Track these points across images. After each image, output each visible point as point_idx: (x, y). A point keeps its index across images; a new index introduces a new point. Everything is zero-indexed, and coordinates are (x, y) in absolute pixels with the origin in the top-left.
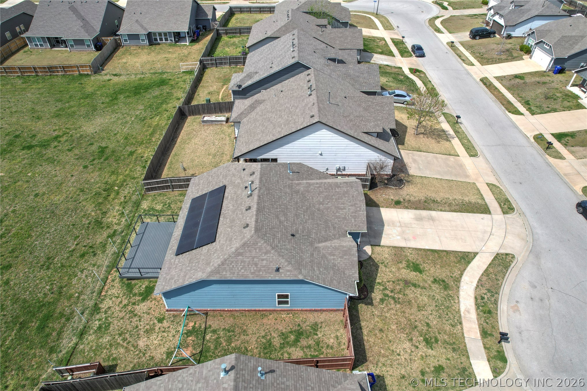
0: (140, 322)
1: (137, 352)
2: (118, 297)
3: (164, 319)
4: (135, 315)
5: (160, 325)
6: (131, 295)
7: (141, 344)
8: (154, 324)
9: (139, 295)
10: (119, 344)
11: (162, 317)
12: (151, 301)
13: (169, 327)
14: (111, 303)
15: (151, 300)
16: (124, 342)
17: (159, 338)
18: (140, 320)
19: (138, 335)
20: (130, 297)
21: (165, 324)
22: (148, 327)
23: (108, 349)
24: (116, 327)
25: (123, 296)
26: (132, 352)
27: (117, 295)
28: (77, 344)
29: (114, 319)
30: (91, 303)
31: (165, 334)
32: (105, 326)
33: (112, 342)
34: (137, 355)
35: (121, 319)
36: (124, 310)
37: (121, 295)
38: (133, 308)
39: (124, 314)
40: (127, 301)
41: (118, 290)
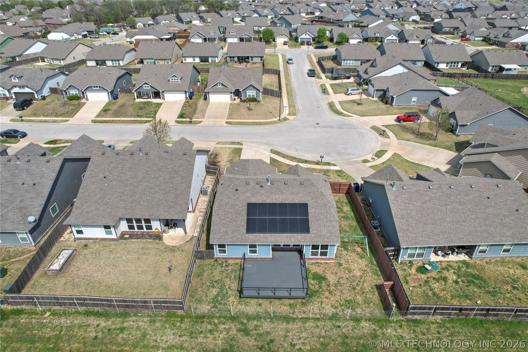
0: (343, 277)
1: (365, 275)
2: (322, 302)
3: (339, 263)
4: (338, 282)
5: (343, 264)
6: (321, 290)
7: (358, 274)
8: (344, 268)
9: (320, 283)
10: (361, 288)
11: (337, 264)
12: (326, 273)
13: (344, 259)
14: (327, 306)
15: (325, 274)
16: (360, 285)
17: (353, 264)
18: (342, 278)
19: (353, 277)
20: (322, 291)
21: (342, 262)
22: (346, 272)
23: (366, 295)
24: (349, 294)
25: (321, 298)
26: (365, 278)
27: (320, 304)
28: (366, 320)
29: (342, 299)
30: (329, 324)
31: (350, 261)
32: (348, 304)
33: (360, 293)
34: (366, 275)
35: (342, 292)
36: (335, 292)
37: (320, 300)
38: (332, 285)
39: (338, 291)
40: (326, 292)
41: (315, 304)
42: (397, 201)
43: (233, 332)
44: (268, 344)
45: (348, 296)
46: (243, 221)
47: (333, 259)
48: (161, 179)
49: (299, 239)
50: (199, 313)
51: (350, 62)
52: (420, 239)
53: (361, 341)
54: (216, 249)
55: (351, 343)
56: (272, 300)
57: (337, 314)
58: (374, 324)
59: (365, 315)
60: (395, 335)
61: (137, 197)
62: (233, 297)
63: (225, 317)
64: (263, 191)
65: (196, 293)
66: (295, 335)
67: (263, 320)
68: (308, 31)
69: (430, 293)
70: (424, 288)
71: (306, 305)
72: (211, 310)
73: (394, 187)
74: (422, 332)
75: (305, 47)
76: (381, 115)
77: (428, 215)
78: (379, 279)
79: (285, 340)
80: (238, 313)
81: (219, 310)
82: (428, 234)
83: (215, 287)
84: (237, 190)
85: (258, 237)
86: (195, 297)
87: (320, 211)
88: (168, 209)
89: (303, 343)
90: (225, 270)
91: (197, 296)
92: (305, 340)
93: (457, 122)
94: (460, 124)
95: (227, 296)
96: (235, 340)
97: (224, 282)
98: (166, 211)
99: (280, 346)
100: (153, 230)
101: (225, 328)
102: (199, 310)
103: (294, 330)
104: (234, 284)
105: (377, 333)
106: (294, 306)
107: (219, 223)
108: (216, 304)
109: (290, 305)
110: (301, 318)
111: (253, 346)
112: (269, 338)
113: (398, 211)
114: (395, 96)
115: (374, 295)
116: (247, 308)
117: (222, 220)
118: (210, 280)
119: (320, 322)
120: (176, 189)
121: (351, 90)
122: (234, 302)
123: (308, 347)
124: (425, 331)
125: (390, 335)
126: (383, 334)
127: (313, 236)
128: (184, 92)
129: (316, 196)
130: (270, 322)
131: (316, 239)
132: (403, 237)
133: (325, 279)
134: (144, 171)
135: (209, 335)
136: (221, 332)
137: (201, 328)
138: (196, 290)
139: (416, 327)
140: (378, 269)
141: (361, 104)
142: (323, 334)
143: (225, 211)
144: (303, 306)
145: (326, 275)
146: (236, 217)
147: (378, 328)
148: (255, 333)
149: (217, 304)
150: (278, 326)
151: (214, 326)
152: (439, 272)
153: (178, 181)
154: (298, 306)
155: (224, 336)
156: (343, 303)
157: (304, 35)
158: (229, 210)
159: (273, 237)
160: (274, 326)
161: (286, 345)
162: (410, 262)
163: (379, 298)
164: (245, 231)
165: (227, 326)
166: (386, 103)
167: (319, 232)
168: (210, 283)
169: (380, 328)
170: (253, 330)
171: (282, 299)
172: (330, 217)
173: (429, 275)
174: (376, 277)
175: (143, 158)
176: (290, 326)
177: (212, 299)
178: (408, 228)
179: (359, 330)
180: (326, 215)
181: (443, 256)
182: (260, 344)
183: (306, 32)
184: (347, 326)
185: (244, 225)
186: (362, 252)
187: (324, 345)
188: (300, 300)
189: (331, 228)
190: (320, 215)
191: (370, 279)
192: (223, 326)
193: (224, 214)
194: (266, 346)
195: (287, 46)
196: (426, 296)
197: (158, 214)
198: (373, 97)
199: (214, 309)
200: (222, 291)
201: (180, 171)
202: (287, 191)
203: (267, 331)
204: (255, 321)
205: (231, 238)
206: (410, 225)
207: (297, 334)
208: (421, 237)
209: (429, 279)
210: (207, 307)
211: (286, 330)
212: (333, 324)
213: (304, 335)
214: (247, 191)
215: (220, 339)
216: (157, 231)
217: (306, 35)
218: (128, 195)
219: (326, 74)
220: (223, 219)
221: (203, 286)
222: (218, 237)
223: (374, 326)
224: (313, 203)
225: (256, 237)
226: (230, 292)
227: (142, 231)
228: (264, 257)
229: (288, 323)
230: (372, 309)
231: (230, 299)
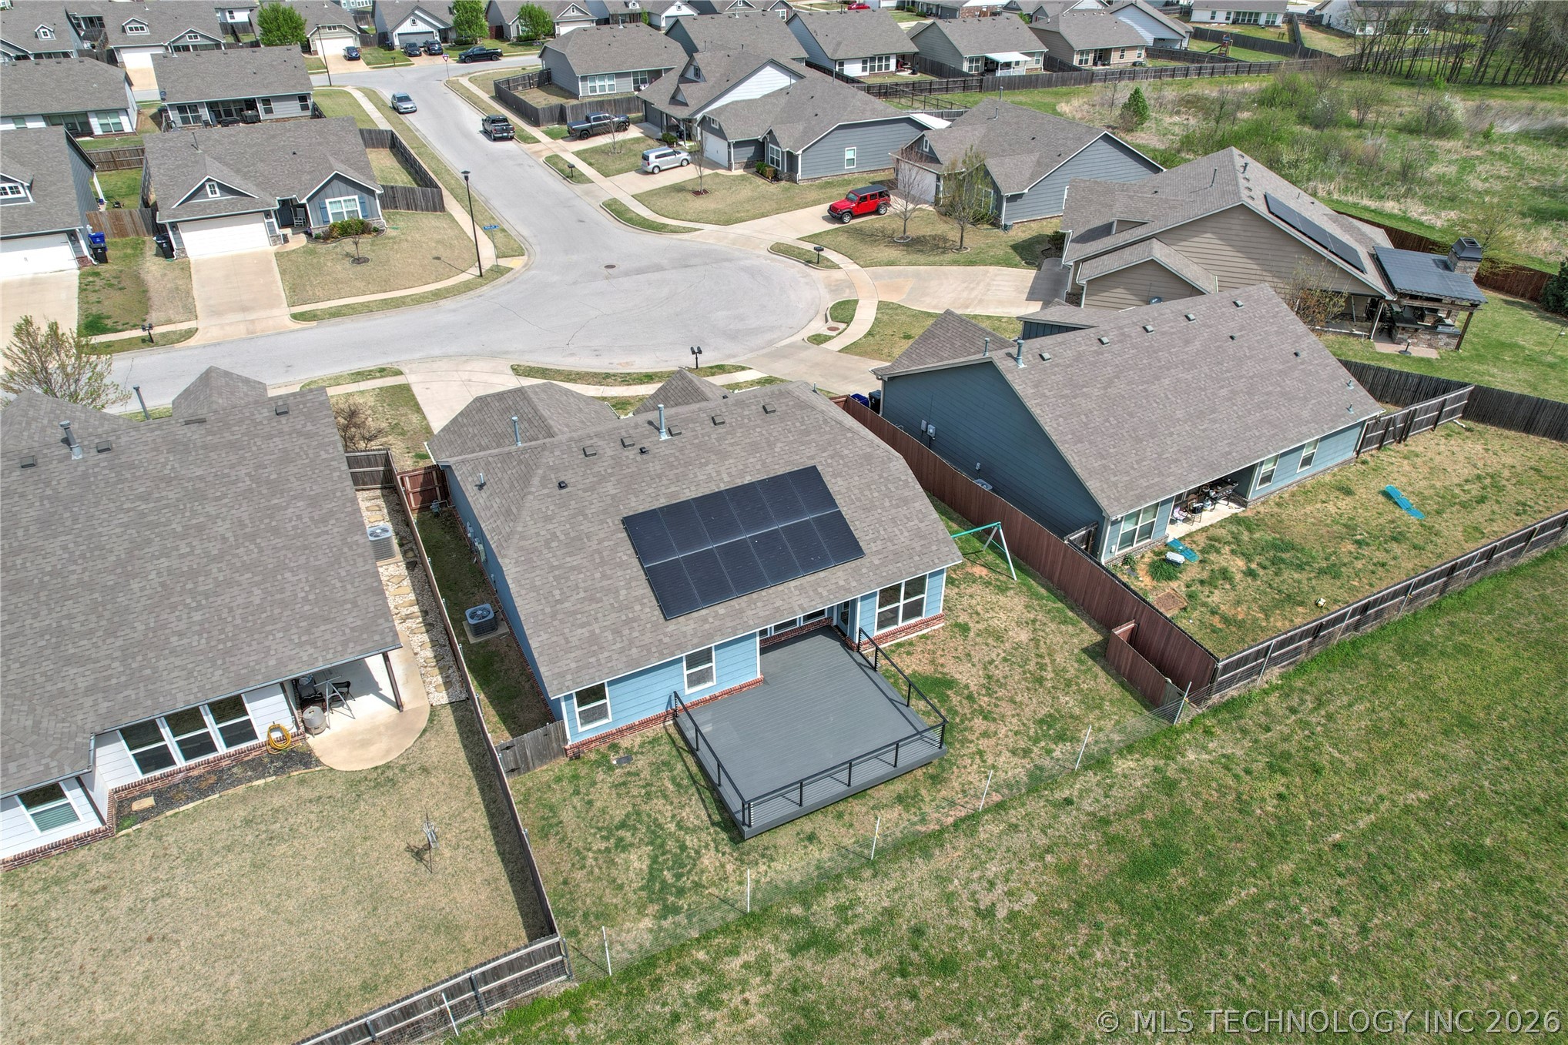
0: (993, 661)
1: (1041, 633)
2: (981, 753)
3: (957, 625)
4: (989, 677)
5: (971, 625)
7: (1024, 636)
8: (978, 635)
9: (945, 701)
10: (1055, 672)
11: (956, 630)
12: (942, 665)
13: (964, 610)
14: (1002, 759)
15: (940, 669)
16: (1046, 665)
17: (992, 614)
18: (990, 663)
19: (1015, 649)
20: (962, 721)
21: (963, 618)
22: (990, 641)
23: (1077, 684)
24: (1034, 701)
25: (972, 742)
26: (1048, 642)
27: (978, 760)
28: (1120, 753)
29: (1026, 721)
30: (1034, 805)
31: (979, 608)
32: (1048, 729)
33: (1062, 687)
34: (1043, 631)
35: (1015, 703)
36: (997, 710)
37: (972, 748)
38: (979, 694)
39: (1003, 704)
40: (976, 720)
41: (965, 767)
42: (1044, 395)
43: (782, 963)
44: (916, 948)
45: (1037, 706)
46: (633, 584)
47: (938, 618)
48: (222, 528)
49: (842, 583)
50: (626, 955)
51: (602, 83)
52: (1144, 483)
53: (1149, 815)
54: (571, 712)
55: (1128, 832)
56: (841, 807)
57: (1041, 768)
58: (1148, 755)
59: (1110, 741)
60: (1211, 762)
61: (140, 627)
62: (712, 852)
63: (725, 930)
64: (655, 467)
65: (570, 893)
66: (969, 881)
67: (850, 883)
68: (418, 8)
69: (1216, 621)
70: (1196, 614)
71: (945, 780)
72: (661, 929)
73: (1020, 361)
74: (1260, 726)
75: (423, 62)
76: (778, 211)
77: (1131, 415)
78: (1082, 630)
79: (953, 911)
80: (759, 896)
81: (689, 917)
82: (1153, 464)
83: (632, 845)
84: (562, 486)
85: (711, 620)
86: (575, 910)
87: (863, 481)
88: (308, 631)
89: (1010, 894)
90: (629, 774)
91: (584, 903)
92: (1007, 881)
93: (997, 190)
94: (1007, 193)
95: (689, 857)
96: (805, 987)
97: (649, 816)
98: (301, 645)
99: (952, 935)
100: (262, 738)
101: (746, 966)
102: (619, 948)
103: (957, 867)
104: (687, 809)
105: (1168, 774)
106: (913, 798)
107: (553, 616)
108: (665, 900)
109: (900, 799)
110: (956, 825)
111: (874, 973)
112: (905, 927)
113: (1059, 425)
114: (800, 152)
115: (1096, 677)
116: (777, 865)
117: (558, 602)
118: (600, 829)
119: (1012, 811)
120: (306, 548)
121: (657, 157)
122: (723, 866)
123: (1031, 899)
124: (1263, 719)
125: (1201, 767)
126: (1183, 770)
127: (877, 562)
128: (64, 237)
129: (827, 437)
130: (875, 876)
131: (891, 567)
132: (1102, 491)
133: (949, 683)
134: (124, 518)
135: (707, 1014)
136: (744, 984)
137: (664, 1005)
138: (565, 883)
139: (1241, 717)
140: (1060, 605)
141: (705, 192)
142: (1043, 841)
143: (552, 568)
144: (939, 786)
145: (945, 670)
146: (604, 576)
147: (1162, 762)
148: (855, 934)
149: (671, 899)
150: (904, 877)
151: (705, 978)
152: (1201, 561)
153: (299, 517)
154: (923, 792)
155: (762, 989)
156: (1036, 732)
157: (408, 22)
158: (568, 559)
159: (759, 604)
160: (893, 884)
161: (965, 924)
162: (1127, 560)
163: (1112, 681)
164: (657, 612)
165: (750, 957)
166: (776, 177)
167: (889, 544)
168: (606, 838)
169: (1168, 758)
170: (838, 925)
171: (869, 792)
172: (897, 488)
173: (1186, 577)
174: (1071, 629)
175: (96, 465)
176: (941, 861)
177: (642, 888)
178: (1104, 461)
179: (1121, 787)
180: (883, 488)
181: (1186, 520)
182: (891, 958)
183: (413, 13)
184: (1088, 791)
185: (643, 596)
186: (993, 576)
187: (1066, 870)
188: (919, 773)
189: (916, 522)
190: (867, 493)
191: (1059, 639)
192: (736, 963)
193: (556, 578)
194: (914, 956)
195: (361, 62)
196: (1213, 631)
197: (272, 662)
198: (729, 168)
199: (670, 919)
200: (662, 846)
201: (292, 479)
202: (732, 445)
203: (885, 909)
204: (829, 894)
205: (622, 651)
206: (1104, 453)
207: (976, 875)
208: (1142, 477)
209: (1193, 588)
210: (641, 925)
211: (936, 877)
212: (1047, 801)
213: (992, 869)
214: (602, 479)
215: (753, 1008)
216: (276, 735)
217: (414, 22)
218: (91, 632)
219: (542, 128)
220: (558, 597)
221: (584, 858)
222: (573, 665)
223: (1149, 762)
224: (829, 461)
225: (705, 620)
226: (690, 841)
227: (211, 756)
228: (736, 684)
229: (927, 855)
230: (1117, 717)
231: (706, 861)
